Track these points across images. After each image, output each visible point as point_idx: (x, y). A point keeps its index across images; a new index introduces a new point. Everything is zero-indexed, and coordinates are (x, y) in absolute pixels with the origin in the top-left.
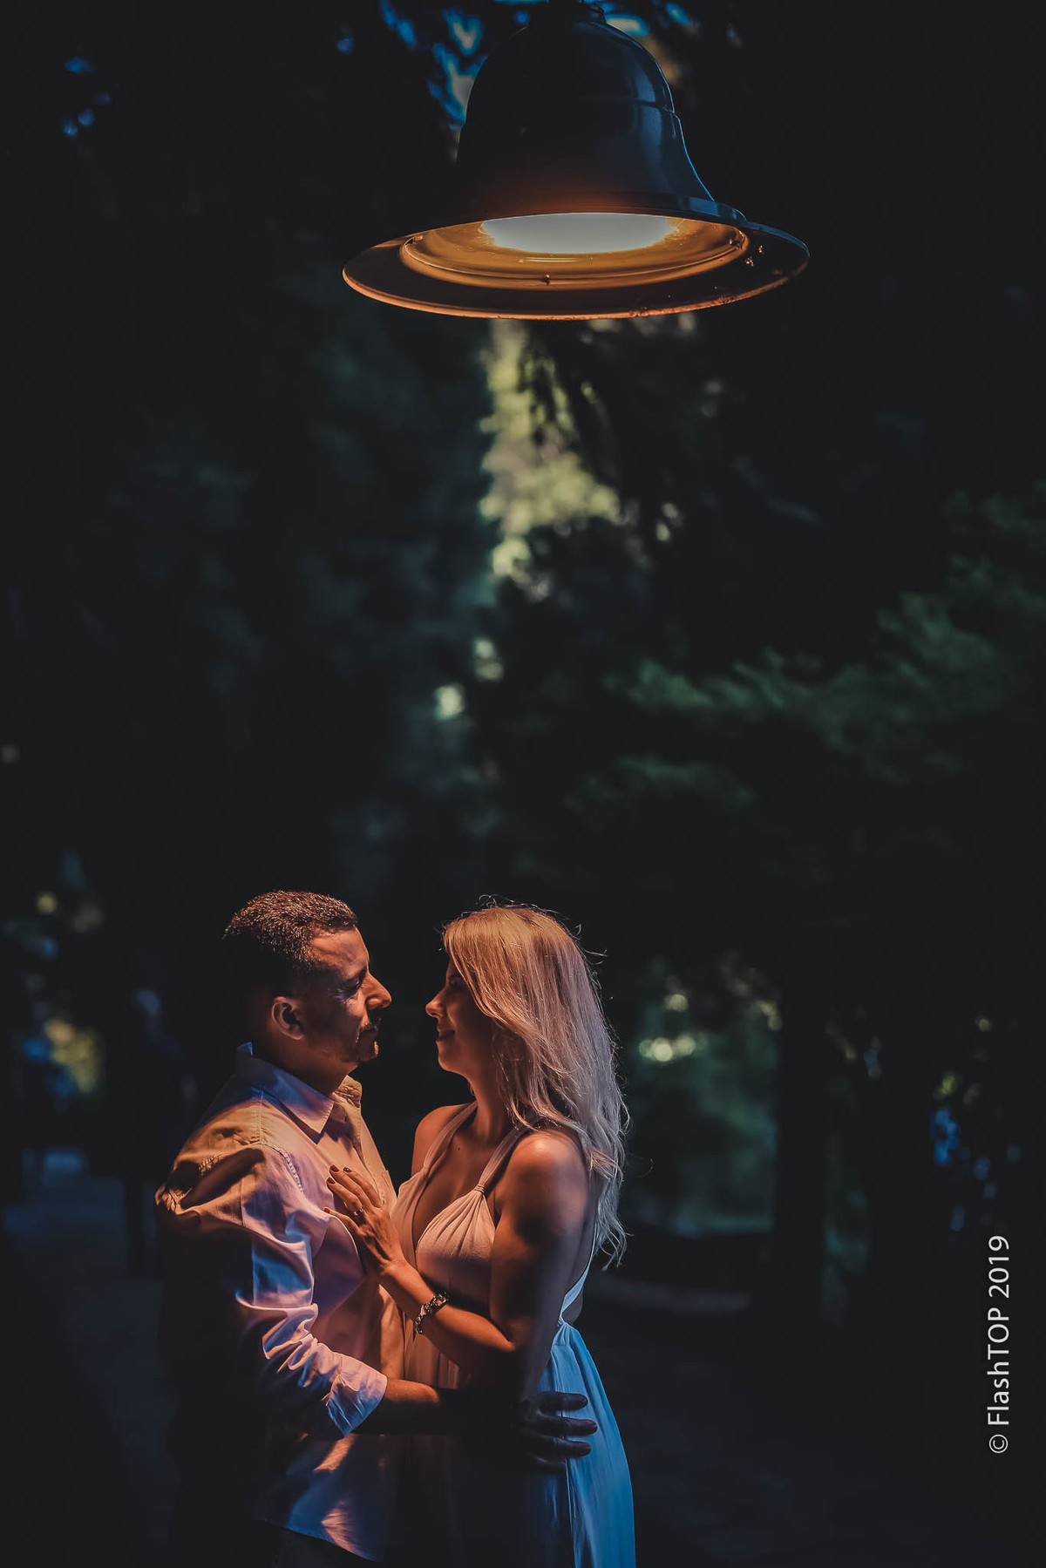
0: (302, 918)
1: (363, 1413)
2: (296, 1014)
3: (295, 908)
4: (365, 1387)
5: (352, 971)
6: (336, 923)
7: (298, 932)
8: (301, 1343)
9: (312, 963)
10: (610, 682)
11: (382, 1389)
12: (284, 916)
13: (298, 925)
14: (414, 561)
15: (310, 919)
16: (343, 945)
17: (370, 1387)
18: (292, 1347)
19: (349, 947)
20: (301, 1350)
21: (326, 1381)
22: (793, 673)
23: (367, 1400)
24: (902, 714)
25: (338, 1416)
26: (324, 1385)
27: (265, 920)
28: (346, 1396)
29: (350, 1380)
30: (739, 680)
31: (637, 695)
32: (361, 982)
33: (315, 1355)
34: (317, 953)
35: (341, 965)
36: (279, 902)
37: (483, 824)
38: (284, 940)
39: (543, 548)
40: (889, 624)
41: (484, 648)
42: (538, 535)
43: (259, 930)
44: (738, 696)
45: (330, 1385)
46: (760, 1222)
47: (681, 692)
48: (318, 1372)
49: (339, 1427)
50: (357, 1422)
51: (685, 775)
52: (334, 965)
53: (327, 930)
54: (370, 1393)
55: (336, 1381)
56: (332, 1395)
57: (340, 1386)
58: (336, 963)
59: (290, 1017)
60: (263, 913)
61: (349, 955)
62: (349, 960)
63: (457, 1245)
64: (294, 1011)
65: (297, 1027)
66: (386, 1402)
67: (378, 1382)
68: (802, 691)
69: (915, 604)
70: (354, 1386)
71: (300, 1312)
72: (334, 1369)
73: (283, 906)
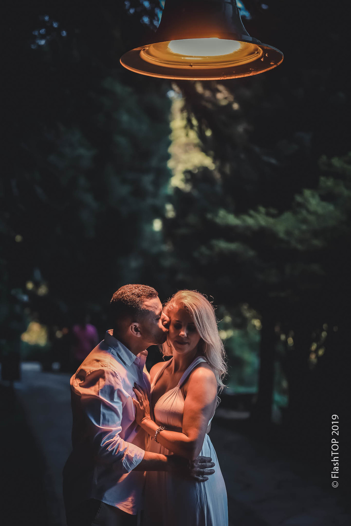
0: (139, 295)
1: (135, 465)
2: (138, 328)
3: (136, 291)
4: (136, 455)
5: (157, 312)
6: (150, 296)
7: (138, 299)
8: (115, 440)
9: (144, 311)
10: (209, 216)
11: (143, 456)
12: (133, 294)
13: (138, 297)
14: (147, 180)
15: (142, 295)
16: (154, 304)
17: (138, 455)
18: (112, 441)
19: (156, 304)
20: (114, 443)
21: (122, 453)
22: (268, 214)
23: (137, 460)
24: (304, 227)
25: (127, 466)
26: (122, 454)
27: (126, 296)
28: (129, 459)
29: (131, 453)
30: (251, 216)
31: (218, 220)
32: (160, 316)
33: (119, 444)
34: (145, 307)
35: (153, 311)
36: (130, 289)
37: (167, 262)
38: (133, 303)
39: (189, 177)
40: (299, 199)
41: (169, 207)
42: (187, 172)
43: (124, 300)
44: (250, 221)
45: (124, 455)
46: (254, 390)
47: (232, 220)
48: (119, 450)
49: (127, 469)
50: (133, 468)
51: (233, 246)
52: (151, 311)
53: (148, 298)
54: (138, 457)
55: (126, 453)
56: (124, 458)
57: (127, 455)
58: (152, 310)
59: (136, 330)
60: (125, 293)
61: (156, 307)
62: (156, 309)
63: (171, 404)
64: (138, 327)
65: (139, 333)
66: (144, 461)
67: (141, 453)
68: (271, 220)
69: (307, 193)
70: (132, 455)
71: (116, 429)
72: (125, 449)
73: (132, 290)
